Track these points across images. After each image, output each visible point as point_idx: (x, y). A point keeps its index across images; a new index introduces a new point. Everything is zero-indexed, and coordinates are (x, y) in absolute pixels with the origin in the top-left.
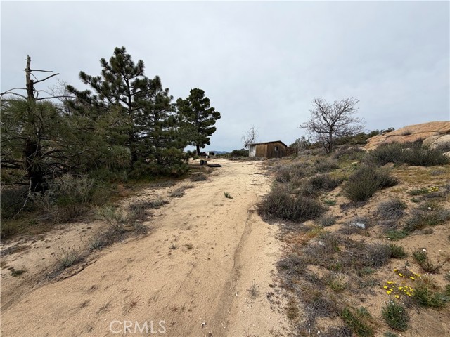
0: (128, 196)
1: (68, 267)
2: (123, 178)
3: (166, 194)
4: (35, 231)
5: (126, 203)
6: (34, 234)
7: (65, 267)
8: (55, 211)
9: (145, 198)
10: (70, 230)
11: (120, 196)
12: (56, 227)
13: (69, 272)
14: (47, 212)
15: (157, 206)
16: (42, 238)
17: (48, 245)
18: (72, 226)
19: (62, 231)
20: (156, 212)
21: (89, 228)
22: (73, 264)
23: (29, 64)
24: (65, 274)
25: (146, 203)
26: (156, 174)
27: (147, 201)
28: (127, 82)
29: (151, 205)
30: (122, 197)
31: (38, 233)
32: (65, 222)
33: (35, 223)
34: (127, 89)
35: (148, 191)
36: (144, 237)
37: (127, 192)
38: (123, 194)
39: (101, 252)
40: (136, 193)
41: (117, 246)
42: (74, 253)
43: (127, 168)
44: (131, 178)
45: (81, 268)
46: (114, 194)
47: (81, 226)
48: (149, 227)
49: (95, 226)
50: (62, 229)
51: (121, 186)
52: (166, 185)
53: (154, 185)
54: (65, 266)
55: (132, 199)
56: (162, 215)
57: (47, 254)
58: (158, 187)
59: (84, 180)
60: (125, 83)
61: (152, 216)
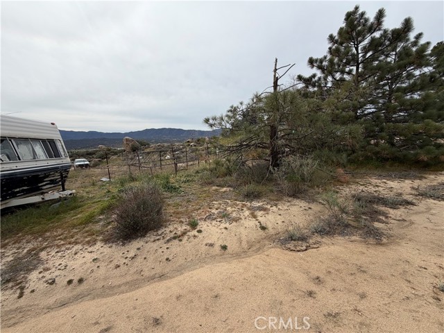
0: (348, 183)
1: (295, 240)
2: (342, 162)
3: (409, 190)
4: (272, 198)
5: (346, 191)
6: (271, 200)
7: (292, 240)
8: (285, 184)
9: (371, 189)
10: (295, 205)
11: (338, 181)
12: (285, 198)
13: (295, 246)
14: (279, 185)
15: (395, 204)
16: (276, 205)
17: (280, 212)
18: (296, 202)
19: (289, 204)
20: (392, 212)
21: (310, 208)
22: (298, 240)
23: (276, 65)
24: (291, 245)
25: (375, 197)
26: (386, 160)
27: (376, 195)
28: (357, 49)
29: (383, 201)
30: (342, 183)
31: (274, 200)
32: (290, 196)
33: (272, 191)
34: (355, 58)
35: (374, 181)
36: (377, 244)
37: (348, 178)
38: (343, 180)
39: (323, 240)
40: (357, 180)
41: (339, 239)
42: (299, 229)
43: (346, 151)
44: (351, 162)
45: (304, 248)
46: (333, 178)
47: (303, 204)
48: (385, 232)
49: (316, 207)
50: (289, 202)
51: (341, 171)
52: (406, 177)
53: (383, 174)
54: (292, 238)
55: (353, 187)
56: (404, 220)
57: (279, 219)
58: (390, 178)
59: (310, 161)
60: (354, 50)
61: (387, 217)
